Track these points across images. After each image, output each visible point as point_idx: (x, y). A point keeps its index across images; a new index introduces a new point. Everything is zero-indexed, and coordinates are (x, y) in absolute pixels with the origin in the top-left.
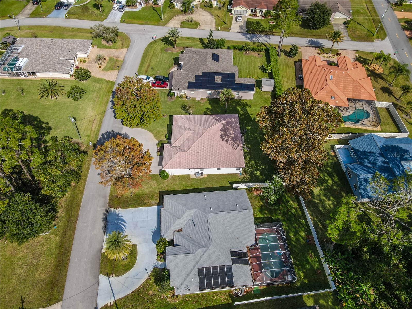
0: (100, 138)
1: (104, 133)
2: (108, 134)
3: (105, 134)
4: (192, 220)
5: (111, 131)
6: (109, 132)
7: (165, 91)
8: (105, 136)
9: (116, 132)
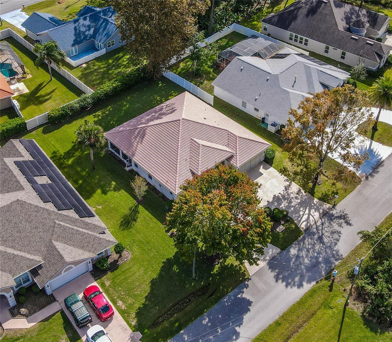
0: (310, 283)
1: (295, 288)
2: (290, 281)
3: (294, 285)
4: (293, 87)
5: (280, 281)
6: (284, 284)
7: (107, 283)
8: (297, 279)
9: (273, 274)
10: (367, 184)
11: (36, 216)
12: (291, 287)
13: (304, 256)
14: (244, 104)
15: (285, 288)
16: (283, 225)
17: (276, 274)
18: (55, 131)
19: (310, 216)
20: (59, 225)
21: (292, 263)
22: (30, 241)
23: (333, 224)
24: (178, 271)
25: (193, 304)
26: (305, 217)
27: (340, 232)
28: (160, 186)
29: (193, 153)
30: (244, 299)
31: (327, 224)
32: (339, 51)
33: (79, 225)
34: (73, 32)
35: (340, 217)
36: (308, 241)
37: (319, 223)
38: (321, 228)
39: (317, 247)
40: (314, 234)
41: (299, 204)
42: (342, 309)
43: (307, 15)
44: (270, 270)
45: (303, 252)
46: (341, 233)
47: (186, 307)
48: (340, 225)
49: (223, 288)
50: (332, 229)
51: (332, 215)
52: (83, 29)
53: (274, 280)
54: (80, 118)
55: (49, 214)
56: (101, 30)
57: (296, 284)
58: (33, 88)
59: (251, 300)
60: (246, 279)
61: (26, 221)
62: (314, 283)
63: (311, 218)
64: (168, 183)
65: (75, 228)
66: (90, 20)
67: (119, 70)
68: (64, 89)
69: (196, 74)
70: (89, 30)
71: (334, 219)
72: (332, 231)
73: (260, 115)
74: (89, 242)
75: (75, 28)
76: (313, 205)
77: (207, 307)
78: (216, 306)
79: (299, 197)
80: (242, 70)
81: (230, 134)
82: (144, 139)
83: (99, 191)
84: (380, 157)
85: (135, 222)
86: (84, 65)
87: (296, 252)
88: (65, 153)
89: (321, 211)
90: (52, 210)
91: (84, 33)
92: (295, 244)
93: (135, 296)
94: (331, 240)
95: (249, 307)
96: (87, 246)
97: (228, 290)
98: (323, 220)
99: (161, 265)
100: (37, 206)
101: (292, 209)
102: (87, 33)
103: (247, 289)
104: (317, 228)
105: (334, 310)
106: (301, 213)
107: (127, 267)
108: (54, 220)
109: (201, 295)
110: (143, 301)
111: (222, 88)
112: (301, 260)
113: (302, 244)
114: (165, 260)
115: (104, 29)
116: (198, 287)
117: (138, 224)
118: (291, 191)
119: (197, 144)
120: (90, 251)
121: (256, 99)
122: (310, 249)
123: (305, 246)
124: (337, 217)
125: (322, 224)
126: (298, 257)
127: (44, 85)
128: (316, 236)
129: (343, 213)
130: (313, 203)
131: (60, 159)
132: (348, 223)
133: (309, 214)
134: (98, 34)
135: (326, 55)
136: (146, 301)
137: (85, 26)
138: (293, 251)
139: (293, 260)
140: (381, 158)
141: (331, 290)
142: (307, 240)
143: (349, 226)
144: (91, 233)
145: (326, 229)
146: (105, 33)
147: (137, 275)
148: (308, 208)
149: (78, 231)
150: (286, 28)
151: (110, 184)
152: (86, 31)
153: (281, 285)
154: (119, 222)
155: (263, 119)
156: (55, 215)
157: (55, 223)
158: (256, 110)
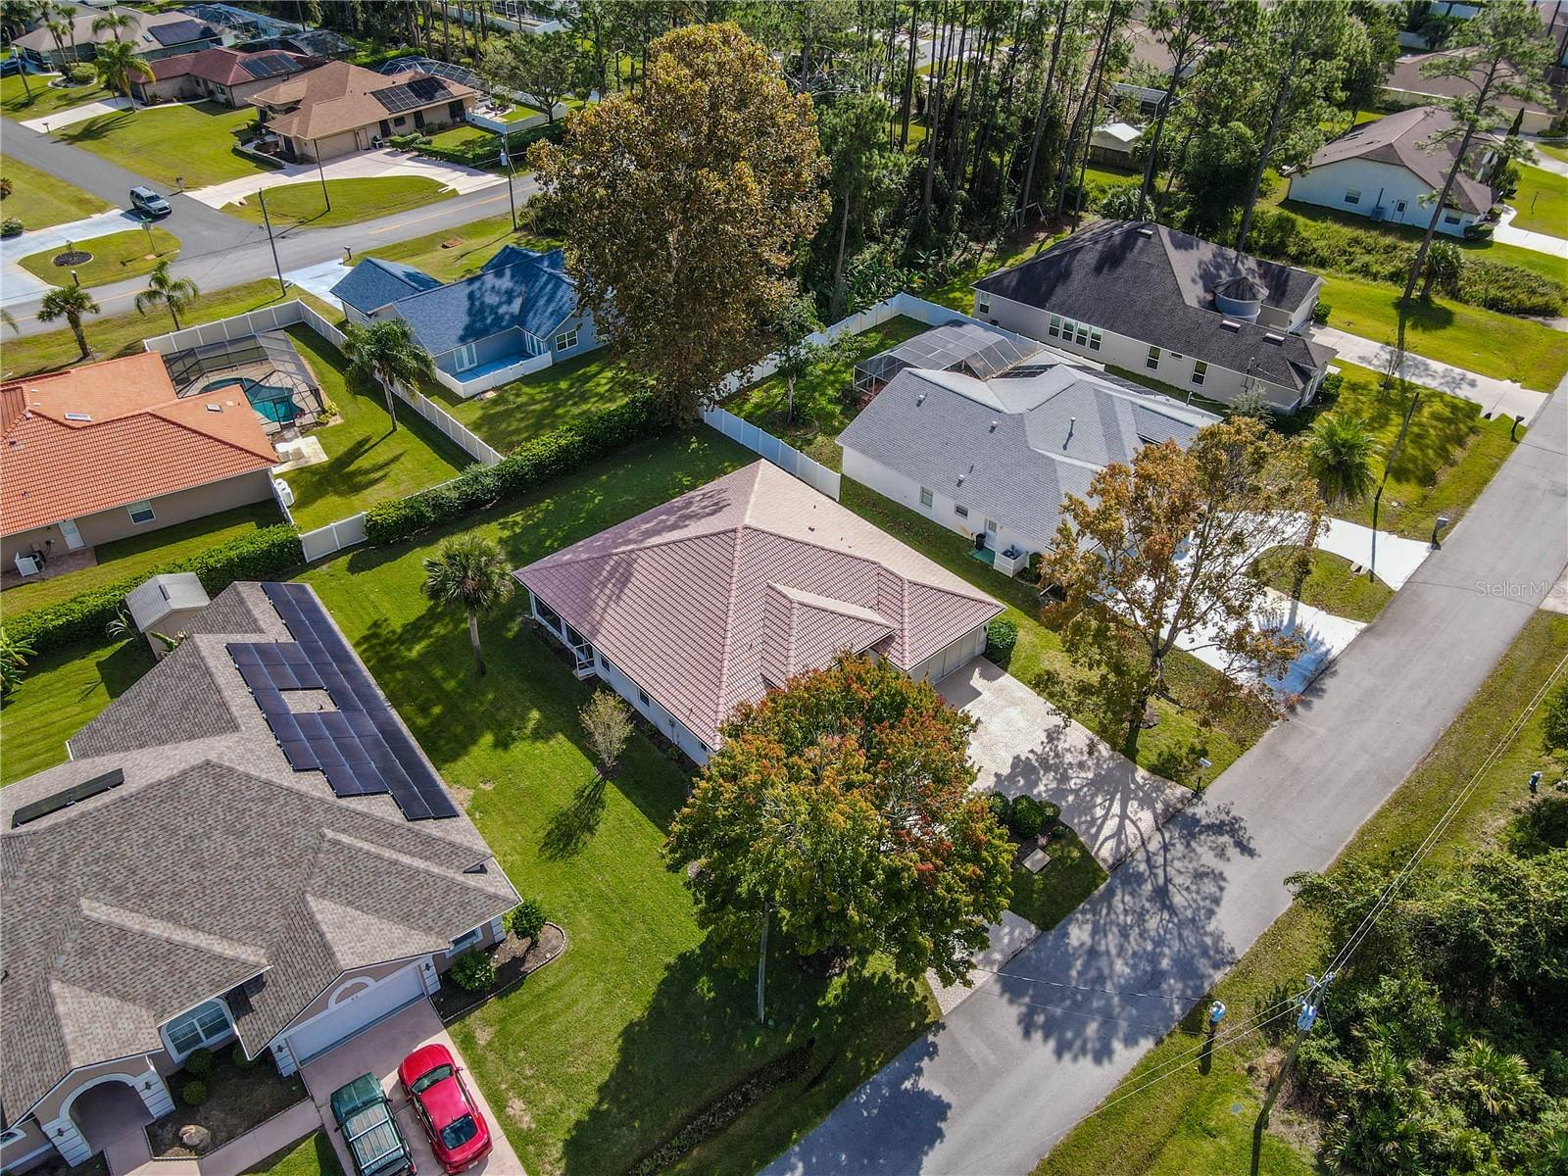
0: (1136, 1043)
1: (1086, 1063)
2: (1069, 1035)
3: (1083, 1051)
4: (1065, 447)
5: (1038, 1036)
6: (1052, 1044)
7: (483, 1037)
8: (1092, 1029)
9: (1015, 1011)
10: (1294, 727)
11: (262, 815)
12: (1075, 1059)
13: (1114, 952)
14: (926, 497)
15: (1053, 1058)
16: (1043, 848)
17: (1024, 1009)
18: (385, 566)
19: (1127, 822)
20: (336, 843)
21: (1074, 973)
22: (231, 897)
23: (1199, 850)
24: (712, 994)
25: (755, 1111)
26: (1111, 825)
27: (1222, 876)
28: (673, 725)
29: (774, 627)
30: (923, 1096)
31: (1179, 848)
32: (1189, 362)
33: (399, 842)
34: (466, 304)
35: (1218, 828)
36: (1123, 902)
37: (1154, 846)
38: (1160, 860)
39: (1152, 923)
40: (1139, 879)
41: (1091, 783)
42: (1249, 1137)
43: (1098, 269)
44: (1007, 996)
45: (1110, 936)
46: (1224, 879)
47: (732, 1121)
48: (1221, 853)
49: (856, 1058)
50: (1195, 864)
51: (1195, 821)
52: (491, 299)
53: (1019, 1030)
54: (462, 531)
55: (307, 809)
56: (542, 302)
57: (1089, 1046)
58: (341, 450)
59: (946, 1099)
60: (929, 1026)
61: (227, 832)
62: (1146, 1044)
63: (1130, 828)
64: (692, 717)
65: (387, 853)
66: (513, 277)
67: (585, 407)
68: (427, 453)
69: (793, 419)
70: (509, 302)
71: (1201, 832)
72: (1196, 870)
73: (968, 527)
74: (427, 902)
75: (471, 296)
76: (1132, 786)
77: (801, 1124)
78: (829, 1122)
79: (1090, 763)
80: (920, 402)
81: (882, 572)
82: (630, 585)
83: (488, 739)
84: (1323, 649)
85: (588, 835)
86: (491, 395)
87: (1086, 938)
88: (405, 626)
89: (1159, 806)
90: (317, 794)
91: (494, 309)
92: (1084, 912)
93: (569, 1084)
94: (1195, 901)
95: (942, 1125)
96: (422, 913)
97: (869, 1063)
98: (1167, 835)
99: (661, 975)
100: (268, 783)
101: (1071, 798)
102: (502, 310)
103: (932, 1059)
104: (1148, 861)
105: (1223, 1141)
106: (1099, 812)
107: (552, 981)
108: (319, 826)
109: (782, 1079)
110: (592, 1100)
111: (864, 452)
112: (1103, 963)
113: (1104, 911)
114: (672, 960)
115: (549, 301)
116: (774, 1051)
117: (600, 842)
118: (1067, 746)
119: (784, 602)
120: (431, 929)
121: (960, 482)
122: (1131, 927)
123: (1113, 917)
124: (1209, 827)
125: (1166, 848)
126: (1093, 953)
127: (372, 442)
128: (1148, 887)
129: (1228, 813)
130: (1134, 781)
131: (388, 642)
132: (1245, 849)
133: (1123, 816)
134: (531, 314)
135: (1149, 373)
136: (600, 1102)
137: (498, 293)
138: (1078, 934)
139: (1079, 964)
140: (1329, 651)
141: (1205, 1068)
142: (1118, 897)
143: (1246, 858)
144: (435, 870)
145: (1177, 864)
146: (550, 310)
147: (580, 1009)
148: (1118, 796)
149: (396, 863)
150: (1040, 303)
151: (523, 718)
152: (500, 304)
153: (1042, 1050)
154: (542, 834)
155: (981, 537)
156: (326, 811)
157: (323, 836)
158: (962, 512)
